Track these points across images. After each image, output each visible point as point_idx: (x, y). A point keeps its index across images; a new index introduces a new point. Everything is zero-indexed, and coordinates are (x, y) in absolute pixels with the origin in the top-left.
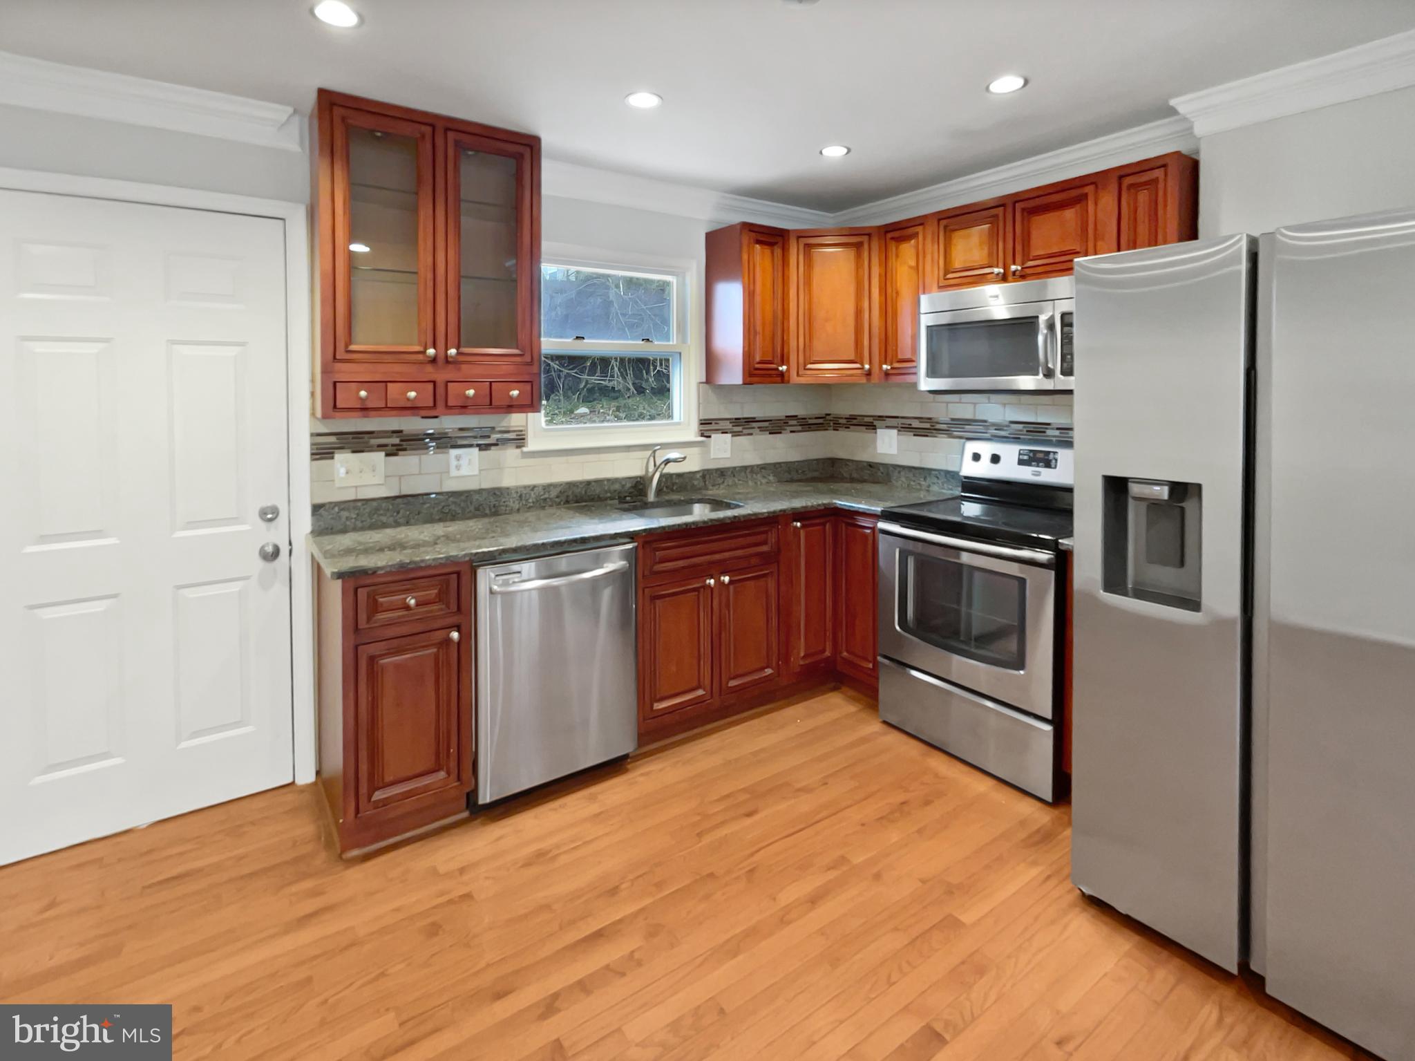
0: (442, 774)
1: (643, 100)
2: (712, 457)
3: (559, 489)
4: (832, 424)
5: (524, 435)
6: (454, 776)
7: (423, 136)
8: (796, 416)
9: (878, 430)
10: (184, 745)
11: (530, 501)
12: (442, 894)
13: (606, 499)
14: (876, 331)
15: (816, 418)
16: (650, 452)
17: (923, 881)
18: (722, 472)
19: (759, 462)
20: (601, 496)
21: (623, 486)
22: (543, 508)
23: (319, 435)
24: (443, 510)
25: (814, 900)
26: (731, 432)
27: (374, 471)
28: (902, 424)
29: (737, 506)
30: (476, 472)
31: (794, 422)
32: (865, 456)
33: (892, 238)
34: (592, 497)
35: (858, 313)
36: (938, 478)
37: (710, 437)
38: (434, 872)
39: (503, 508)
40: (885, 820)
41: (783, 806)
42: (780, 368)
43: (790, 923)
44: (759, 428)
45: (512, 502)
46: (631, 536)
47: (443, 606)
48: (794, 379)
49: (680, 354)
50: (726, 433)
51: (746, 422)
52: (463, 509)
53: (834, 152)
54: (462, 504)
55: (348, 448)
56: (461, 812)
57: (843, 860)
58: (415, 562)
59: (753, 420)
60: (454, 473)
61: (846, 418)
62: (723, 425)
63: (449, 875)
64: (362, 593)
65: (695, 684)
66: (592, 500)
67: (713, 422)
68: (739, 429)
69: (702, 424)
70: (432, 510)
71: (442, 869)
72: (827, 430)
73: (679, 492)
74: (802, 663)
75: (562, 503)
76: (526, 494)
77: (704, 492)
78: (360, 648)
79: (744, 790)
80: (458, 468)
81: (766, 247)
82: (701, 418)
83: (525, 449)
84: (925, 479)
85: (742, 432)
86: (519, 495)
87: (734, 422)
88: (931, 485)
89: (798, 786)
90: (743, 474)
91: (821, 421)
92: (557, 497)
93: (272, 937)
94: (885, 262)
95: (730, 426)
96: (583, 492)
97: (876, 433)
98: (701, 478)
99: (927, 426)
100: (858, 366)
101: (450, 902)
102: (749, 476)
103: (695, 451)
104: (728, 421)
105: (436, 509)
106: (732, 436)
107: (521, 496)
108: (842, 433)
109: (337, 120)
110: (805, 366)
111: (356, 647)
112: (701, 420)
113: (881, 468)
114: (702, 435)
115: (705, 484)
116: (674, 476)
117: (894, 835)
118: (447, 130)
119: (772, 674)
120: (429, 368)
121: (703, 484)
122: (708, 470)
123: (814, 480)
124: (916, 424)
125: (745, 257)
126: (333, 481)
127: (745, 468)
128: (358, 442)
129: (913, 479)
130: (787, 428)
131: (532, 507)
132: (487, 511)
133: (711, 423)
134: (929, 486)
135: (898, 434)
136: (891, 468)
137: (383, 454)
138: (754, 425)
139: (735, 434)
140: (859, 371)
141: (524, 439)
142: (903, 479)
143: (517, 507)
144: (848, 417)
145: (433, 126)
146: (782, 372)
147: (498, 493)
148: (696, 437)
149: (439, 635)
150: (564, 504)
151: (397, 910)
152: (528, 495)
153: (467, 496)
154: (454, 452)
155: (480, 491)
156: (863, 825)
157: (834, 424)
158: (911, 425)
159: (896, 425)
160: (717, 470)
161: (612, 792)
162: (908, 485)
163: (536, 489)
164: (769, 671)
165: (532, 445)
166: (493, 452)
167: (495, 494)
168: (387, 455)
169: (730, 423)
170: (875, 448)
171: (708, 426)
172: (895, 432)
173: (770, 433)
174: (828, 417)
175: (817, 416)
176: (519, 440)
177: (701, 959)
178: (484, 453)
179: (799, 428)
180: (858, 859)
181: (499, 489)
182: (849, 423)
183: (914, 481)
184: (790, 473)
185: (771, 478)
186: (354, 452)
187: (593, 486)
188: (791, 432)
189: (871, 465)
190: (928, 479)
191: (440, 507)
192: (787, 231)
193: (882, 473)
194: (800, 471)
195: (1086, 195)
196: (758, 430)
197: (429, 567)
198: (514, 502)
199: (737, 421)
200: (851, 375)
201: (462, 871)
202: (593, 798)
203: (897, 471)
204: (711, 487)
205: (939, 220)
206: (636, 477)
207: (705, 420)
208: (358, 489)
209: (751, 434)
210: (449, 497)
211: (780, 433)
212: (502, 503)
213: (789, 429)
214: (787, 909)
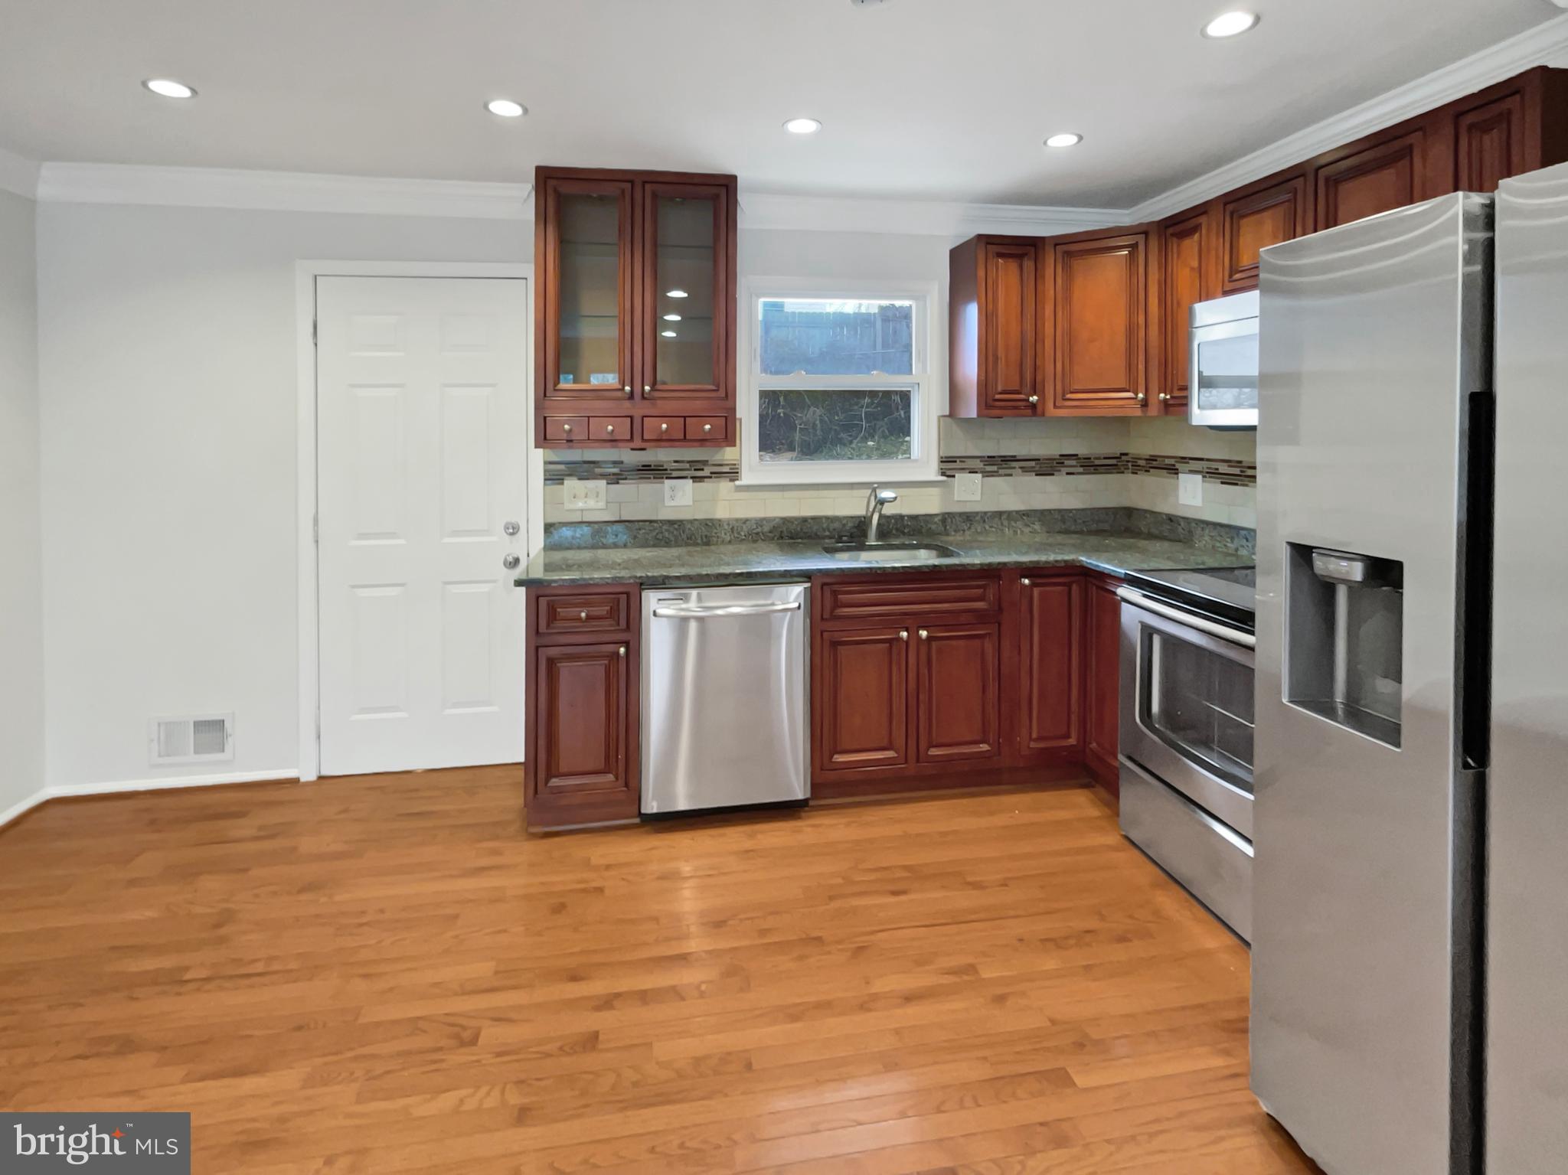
0: (611, 777)
1: (802, 127)
2: (956, 499)
3: (772, 524)
4: (1130, 467)
5: (738, 469)
6: (621, 781)
7: (623, 191)
8: (1077, 455)
9: (1180, 475)
10: (448, 711)
11: (743, 534)
12: (579, 882)
13: (824, 538)
14: (1154, 352)
15: (1105, 458)
16: (870, 491)
17: (1053, 1022)
18: (968, 518)
19: (1022, 507)
20: (819, 533)
21: (844, 525)
22: (755, 541)
23: (551, 463)
24: (658, 537)
25: (909, 998)
26: (982, 472)
27: (597, 496)
28: (1207, 468)
29: (958, 555)
30: (691, 503)
31: (1074, 463)
32: (1165, 508)
33: (1172, 235)
34: (809, 534)
35: (1131, 331)
36: (1247, 540)
37: (954, 476)
38: (587, 864)
39: (715, 539)
40: (1053, 943)
41: (939, 894)
42: (1031, 399)
43: (869, 1010)
44: (1021, 468)
45: (723, 534)
46: (807, 576)
47: (613, 622)
48: (1050, 410)
49: (919, 384)
50: (976, 472)
51: (1002, 461)
52: (676, 537)
53: (1063, 141)
54: (675, 532)
55: (576, 476)
56: (632, 817)
57: (971, 969)
58: (584, 579)
59: (1014, 459)
60: (668, 503)
61: (1147, 459)
62: (970, 464)
63: (596, 868)
64: (543, 601)
65: (885, 743)
66: (810, 537)
67: (958, 460)
68: (995, 468)
69: (942, 462)
70: (647, 536)
71: (594, 861)
72: (1123, 473)
73: (910, 535)
74: (1033, 745)
75: (776, 538)
76: (737, 527)
77: (945, 538)
78: (540, 649)
79: (906, 868)
80: (672, 498)
81: (1010, 260)
82: (941, 454)
83: (737, 483)
84: (1232, 539)
85: (997, 472)
86: (731, 526)
87: (986, 461)
88: (1240, 548)
89: (970, 879)
90: (997, 519)
91: (1113, 462)
92: (770, 532)
93: (452, 876)
94: (1164, 266)
95: (981, 465)
96: (799, 529)
97: (1178, 478)
98: (940, 523)
99: (1237, 471)
100: (1130, 395)
101: (584, 891)
102: (1006, 523)
103: (935, 491)
104: (978, 460)
105: (650, 535)
106: (983, 477)
107: (732, 529)
108: (1142, 478)
109: (550, 191)
110: (1064, 395)
111: (537, 648)
112: (942, 458)
113: (1182, 524)
114: (943, 474)
115: (945, 529)
116: (906, 518)
117: (1050, 963)
118: (644, 183)
119: (988, 751)
120: (627, 404)
121: (943, 529)
122: (948, 514)
123: (1098, 532)
124: (1223, 468)
125: (981, 273)
126: (563, 504)
127: (1000, 514)
128: (585, 471)
129: (1218, 539)
130: (1062, 469)
131: (744, 539)
132: (699, 541)
133: (955, 462)
134: (1237, 550)
135: (1203, 481)
136: (1193, 525)
137: (605, 482)
138: (1014, 464)
139: (987, 474)
140: (1132, 402)
141: (737, 473)
142: (1207, 538)
143: (729, 539)
144: (1148, 457)
145: (632, 182)
146: (1032, 403)
147: (710, 524)
148: (936, 476)
149: (611, 648)
150: (778, 539)
151: (542, 884)
152: (739, 529)
153: (679, 526)
154: (667, 482)
155: (692, 522)
156: (1021, 940)
157: (1132, 466)
158: (1217, 469)
159: (1201, 469)
160: (961, 514)
161: (773, 835)
162: (1213, 547)
163: (748, 522)
164: (984, 747)
165: (746, 479)
166: (706, 485)
167: (707, 525)
168: (608, 483)
169: (981, 461)
170: (1177, 497)
171: (950, 465)
172: (1199, 477)
173: (1037, 475)
174: (1124, 458)
175: (1106, 456)
176: (733, 474)
177: (757, 1012)
178: (698, 485)
179: (1081, 470)
180: (986, 974)
181: (711, 520)
182: (1148, 465)
183: (1220, 542)
184: (1064, 523)
185: (1037, 527)
186: (580, 479)
187: (810, 523)
188: (1068, 474)
189: (1171, 519)
190: (1236, 541)
191: (655, 534)
192: (1042, 239)
193: (1183, 529)
194: (1080, 521)
195: (1411, 147)
196: (1020, 470)
197: (596, 585)
198: (725, 534)
199: (990, 460)
200: (1122, 407)
201: (608, 867)
202: (751, 836)
203: (1199, 529)
204: (953, 533)
205: (1225, 204)
206: (859, 517)
207: (946, 457)
208: (584, 512)
209: (1011, 475)
210: (663, 525)
211: (1053, 475)
212: (714, 534)
213: (1065, 470)
214: (875, 997)
